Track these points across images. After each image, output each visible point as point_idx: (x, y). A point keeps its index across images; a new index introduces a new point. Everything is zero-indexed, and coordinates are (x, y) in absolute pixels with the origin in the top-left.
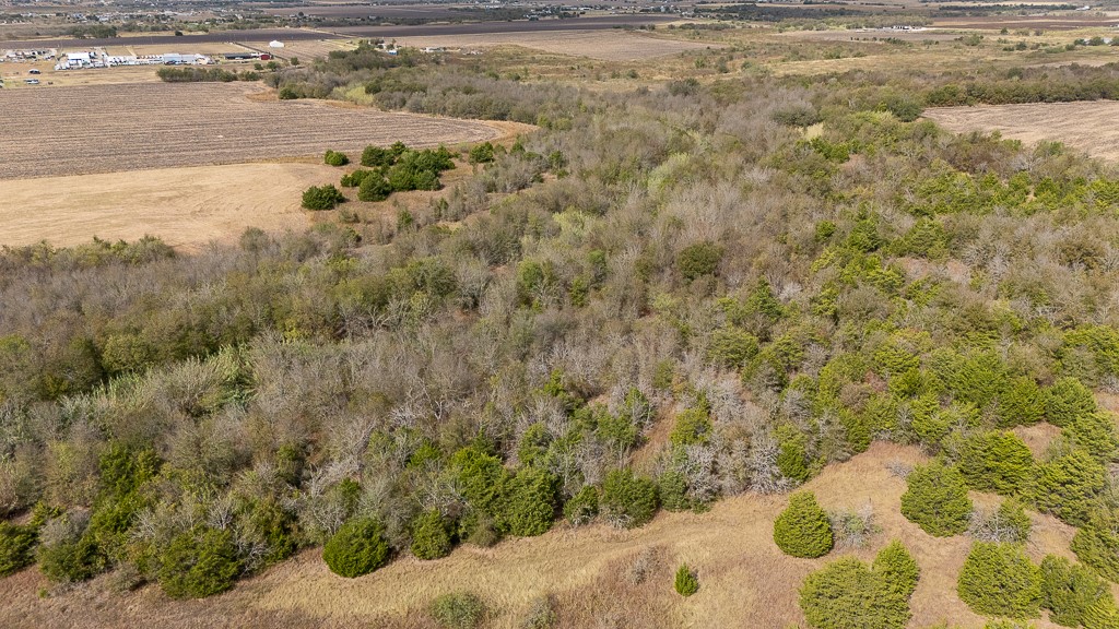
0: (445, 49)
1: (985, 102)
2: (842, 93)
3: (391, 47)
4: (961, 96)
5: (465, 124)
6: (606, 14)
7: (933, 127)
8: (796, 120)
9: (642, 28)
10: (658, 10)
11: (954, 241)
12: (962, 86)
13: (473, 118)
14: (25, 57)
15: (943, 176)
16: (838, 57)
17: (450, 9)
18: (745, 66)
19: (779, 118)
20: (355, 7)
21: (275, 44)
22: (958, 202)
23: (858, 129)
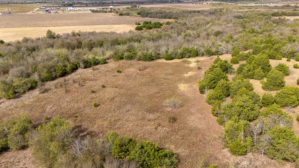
0: (152, 7)
1: (286, 16)
3: (139, 7)
6: (189, 1)
8: (239, 18)
9: (200, 4)
12: (281, 12)
17: (149, 1)
18: (227, 10)
19: (235, 17)
21: (111, 7)
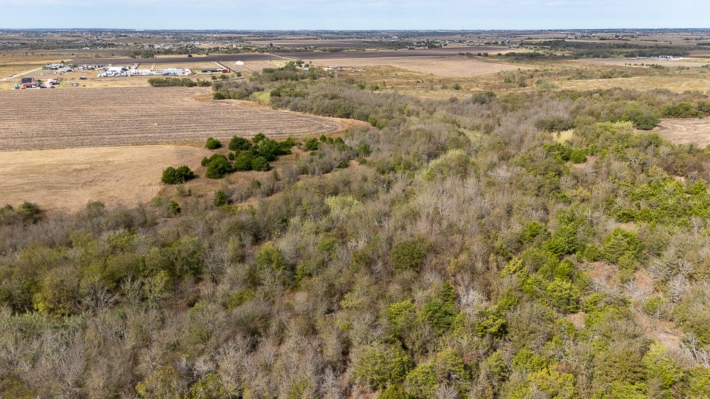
0: (341, 67)
2: (598, 106)
4: (693, 110)
5: (322, 120)
6: (461, 45)
7: (657, 138)
8: (554, 126)
9: (479, 55)
10: (496, 43)
11: (644, 252)
12: (694, 104)
13: (330, 116)
14: (88, 69)
15: (658, 182)
16: (610, 77)
17: (364, 42)
18: (538, 82)
19: (541, 125)
20: (308, 41)
21: (239, 63)
22: (662, 209)
23: (598, 136)
